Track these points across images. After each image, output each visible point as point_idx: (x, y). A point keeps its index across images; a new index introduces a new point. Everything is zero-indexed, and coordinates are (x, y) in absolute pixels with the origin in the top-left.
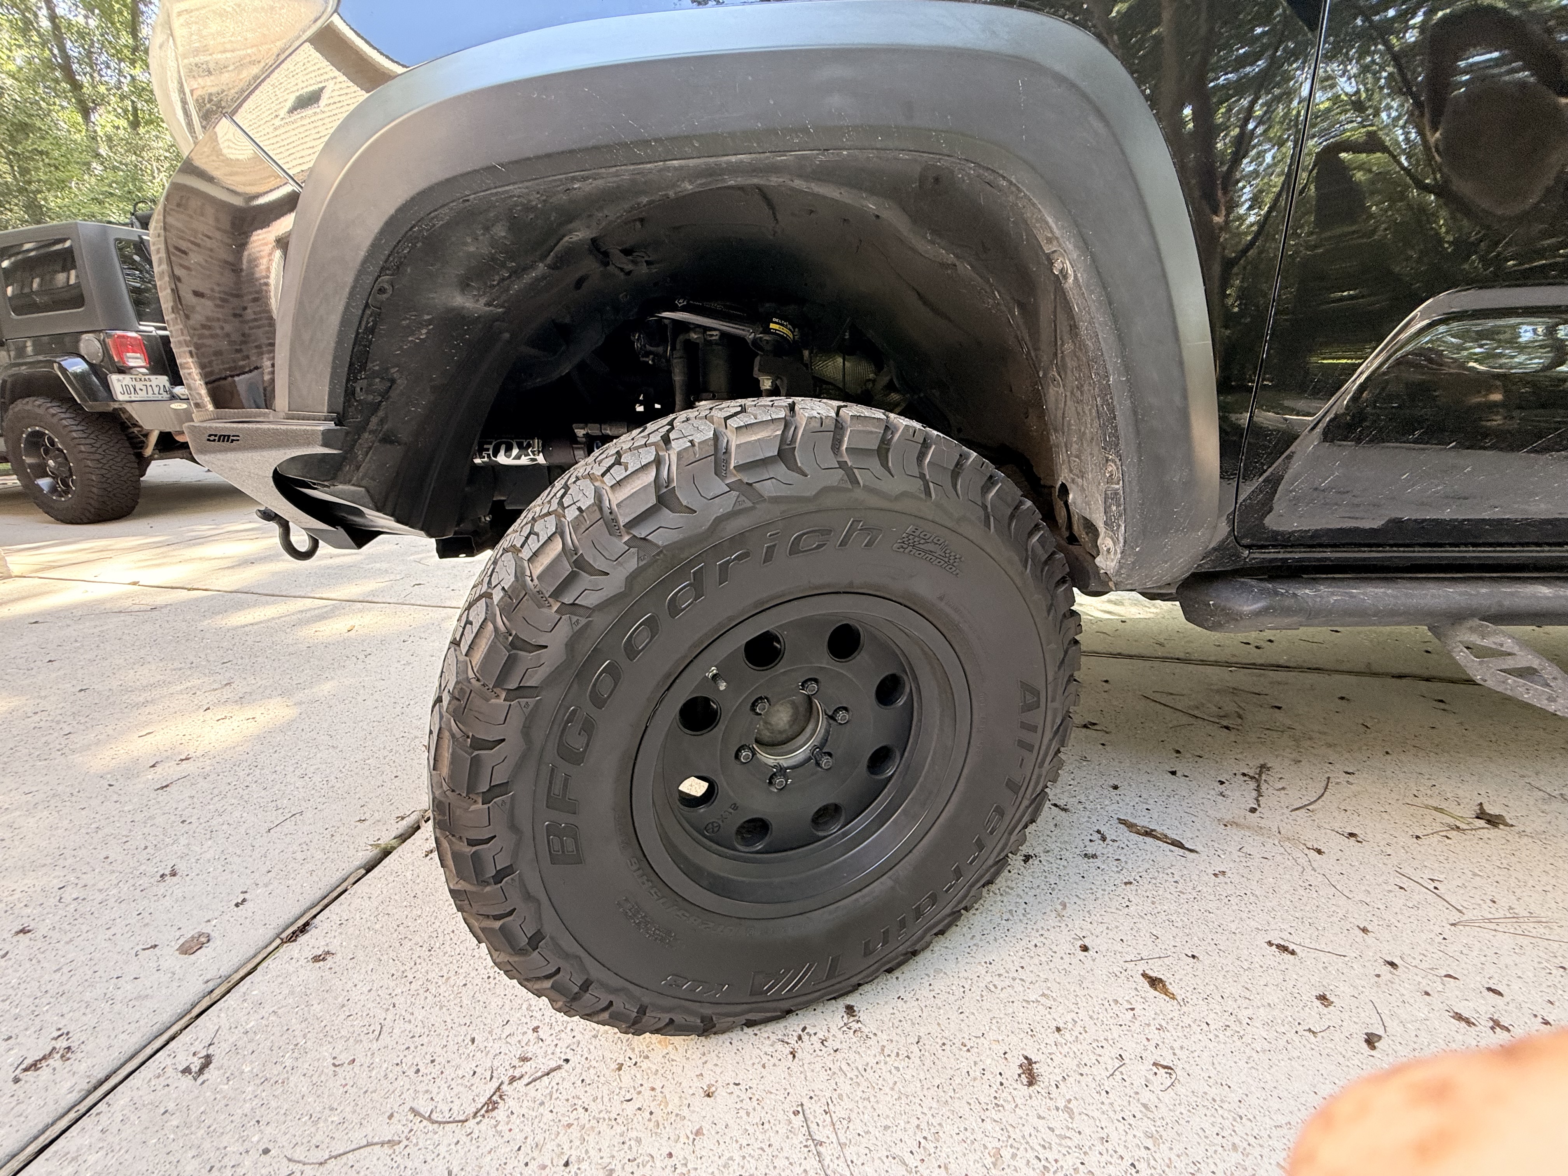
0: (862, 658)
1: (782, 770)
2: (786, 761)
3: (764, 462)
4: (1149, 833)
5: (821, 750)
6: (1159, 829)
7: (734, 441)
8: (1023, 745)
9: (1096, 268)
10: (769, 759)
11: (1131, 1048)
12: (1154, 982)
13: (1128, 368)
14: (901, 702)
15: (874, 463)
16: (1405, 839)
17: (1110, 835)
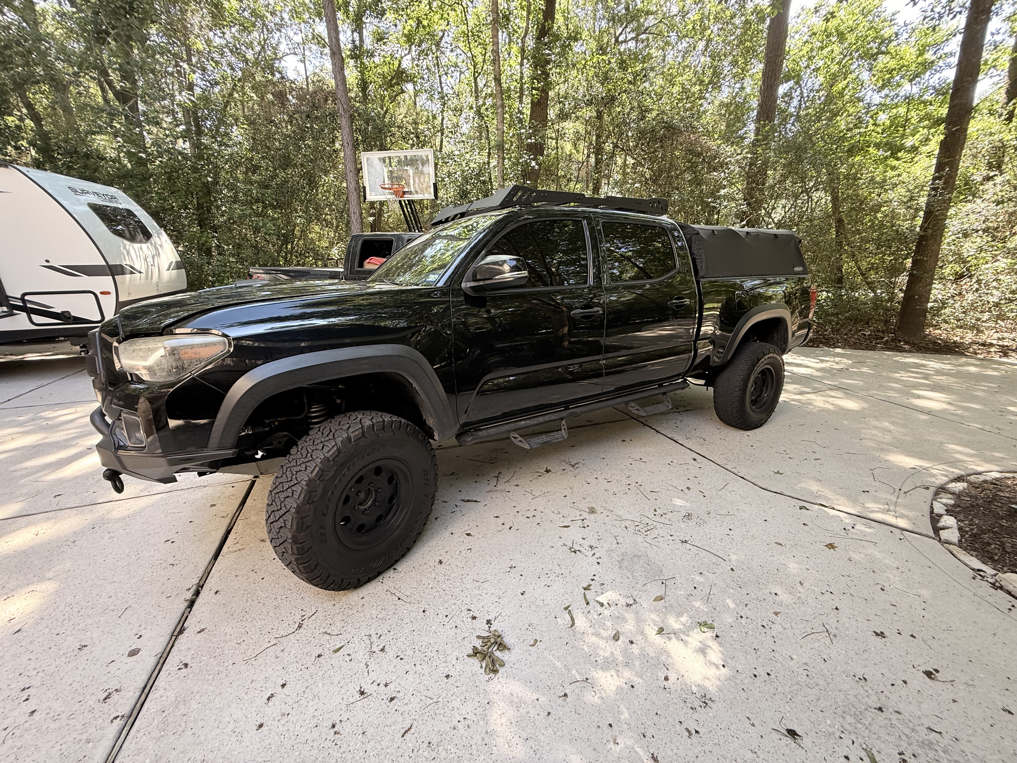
0: (383, 474)
1: (366, 510)
2: (365, 507)
3: (360, 438)
4: (468, 501)
5: (375, 501)
6: (470, 499)
7: (352, 435)
8: (427, 484)
9: (421, 387)
10: (362, 508)
11: (462, 549)
12: (468, 535)
13: (431, 403)
14: (394, 482)
15: (382, 431)
16: (528, 482)
17: (458, 504)
